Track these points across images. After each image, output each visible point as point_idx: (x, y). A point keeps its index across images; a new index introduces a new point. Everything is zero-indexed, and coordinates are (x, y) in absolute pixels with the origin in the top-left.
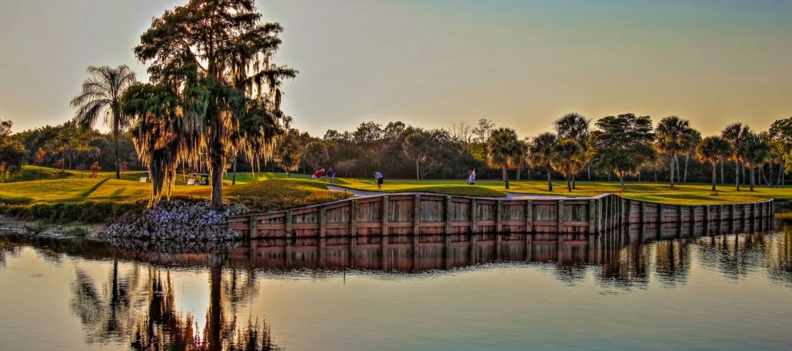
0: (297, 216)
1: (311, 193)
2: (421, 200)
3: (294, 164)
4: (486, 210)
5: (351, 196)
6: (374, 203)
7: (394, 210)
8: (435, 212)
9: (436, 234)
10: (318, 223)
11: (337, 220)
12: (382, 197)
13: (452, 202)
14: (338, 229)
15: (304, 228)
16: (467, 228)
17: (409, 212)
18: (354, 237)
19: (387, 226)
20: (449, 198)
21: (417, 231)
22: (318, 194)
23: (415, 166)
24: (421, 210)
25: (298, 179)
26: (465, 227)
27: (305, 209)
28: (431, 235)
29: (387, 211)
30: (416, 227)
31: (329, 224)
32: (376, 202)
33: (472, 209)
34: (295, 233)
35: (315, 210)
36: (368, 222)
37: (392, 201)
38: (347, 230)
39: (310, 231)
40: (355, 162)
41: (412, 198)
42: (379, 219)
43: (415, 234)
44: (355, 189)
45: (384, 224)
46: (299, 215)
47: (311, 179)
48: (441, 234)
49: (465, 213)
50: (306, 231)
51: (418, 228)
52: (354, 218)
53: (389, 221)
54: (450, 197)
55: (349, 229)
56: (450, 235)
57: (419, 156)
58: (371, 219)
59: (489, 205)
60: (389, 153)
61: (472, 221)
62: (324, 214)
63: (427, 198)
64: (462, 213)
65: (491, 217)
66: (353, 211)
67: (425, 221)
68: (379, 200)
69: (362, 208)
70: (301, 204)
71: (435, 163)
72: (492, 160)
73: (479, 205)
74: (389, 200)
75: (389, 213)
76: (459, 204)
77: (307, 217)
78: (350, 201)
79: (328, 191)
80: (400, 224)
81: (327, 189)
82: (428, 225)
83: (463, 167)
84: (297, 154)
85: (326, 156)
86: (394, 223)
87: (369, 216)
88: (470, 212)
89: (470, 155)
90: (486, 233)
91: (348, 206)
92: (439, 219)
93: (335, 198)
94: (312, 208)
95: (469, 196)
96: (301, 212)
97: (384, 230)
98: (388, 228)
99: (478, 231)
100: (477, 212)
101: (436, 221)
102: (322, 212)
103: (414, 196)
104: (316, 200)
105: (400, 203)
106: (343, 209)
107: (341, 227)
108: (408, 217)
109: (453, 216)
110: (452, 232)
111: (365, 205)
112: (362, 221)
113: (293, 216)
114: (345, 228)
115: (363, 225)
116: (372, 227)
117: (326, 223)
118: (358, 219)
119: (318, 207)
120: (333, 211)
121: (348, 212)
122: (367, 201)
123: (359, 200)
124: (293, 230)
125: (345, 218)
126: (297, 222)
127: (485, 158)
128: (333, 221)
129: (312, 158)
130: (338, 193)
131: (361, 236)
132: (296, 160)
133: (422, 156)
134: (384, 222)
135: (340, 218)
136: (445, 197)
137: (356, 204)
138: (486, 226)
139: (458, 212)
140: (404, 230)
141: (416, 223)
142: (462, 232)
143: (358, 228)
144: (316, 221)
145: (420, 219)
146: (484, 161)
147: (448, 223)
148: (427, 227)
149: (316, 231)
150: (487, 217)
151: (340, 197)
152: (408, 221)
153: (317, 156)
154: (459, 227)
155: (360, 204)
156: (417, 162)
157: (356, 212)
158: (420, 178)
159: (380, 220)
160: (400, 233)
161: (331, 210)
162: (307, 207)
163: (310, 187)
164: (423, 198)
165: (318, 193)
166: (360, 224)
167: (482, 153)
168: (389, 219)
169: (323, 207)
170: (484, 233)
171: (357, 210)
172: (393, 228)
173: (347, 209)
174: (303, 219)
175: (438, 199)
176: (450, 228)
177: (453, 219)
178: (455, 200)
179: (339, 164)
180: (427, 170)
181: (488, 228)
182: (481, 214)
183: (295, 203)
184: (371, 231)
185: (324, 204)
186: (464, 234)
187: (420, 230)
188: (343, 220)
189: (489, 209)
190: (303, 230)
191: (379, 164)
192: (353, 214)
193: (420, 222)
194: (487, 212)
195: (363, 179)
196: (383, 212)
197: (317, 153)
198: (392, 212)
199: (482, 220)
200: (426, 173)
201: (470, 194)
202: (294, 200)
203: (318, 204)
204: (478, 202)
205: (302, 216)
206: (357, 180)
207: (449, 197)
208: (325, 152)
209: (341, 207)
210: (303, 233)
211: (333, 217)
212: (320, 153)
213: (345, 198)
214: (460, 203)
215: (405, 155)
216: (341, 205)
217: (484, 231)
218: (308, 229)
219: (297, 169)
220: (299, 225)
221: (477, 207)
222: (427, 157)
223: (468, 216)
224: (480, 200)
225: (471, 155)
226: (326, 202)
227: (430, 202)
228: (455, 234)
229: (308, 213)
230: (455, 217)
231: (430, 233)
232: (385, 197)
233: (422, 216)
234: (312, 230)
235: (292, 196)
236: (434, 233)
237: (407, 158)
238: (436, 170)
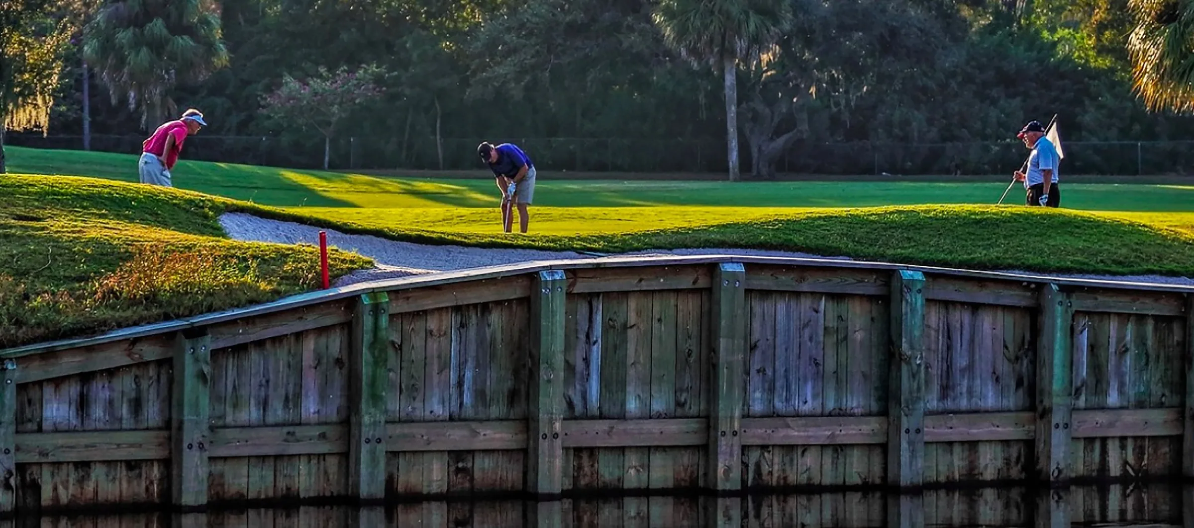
0: (48, 391)
1: (129, 257)
2: (748, 292)
3: (28, 92)
4: (1123, 352)
5: (352, 271)
6: (485, 308)
7: (596, 351)
8: (830, 365)
9: (841, 489)
10: (167, 425)
11: (277, 412)
12: (532, 276)
13: (929, 301)
14: (277, 457)
15: (85, 456)
16: (1014, 452)
17: (682, 361)
18: (371, 503)
19: (558, 442)
20: (913, 281)
21: (728, 470)
22: (163, 261)
23: (717, 99)
24: (753, 348)
25: (52, 178)
26: (1006, 443)
27: (89, 349)
28: (811, 490)
29: (559, 360)
30: (723, 444)
31: (229, 433)
32: (498, 303)
33: (1044, 340)
34: (36, 487)
35: (150, 352)
36: (451, 419)
37: (590, 297)
38: (332, 464)
39: (122, 472)
40: (379, 80)
41: (702, 283)
42: (513, 397)
43: (720, 486)
44: (378, 233)
45: (544, 429)
46: (58, 382)
47: (135, 176)
48: (865, 488)
49: (1004, 367)
50: (98, 473)
51: (737, 450)
52: (376, 399)
53: (571, 415)
54: (919, 276)
55: (346, 457)
56: (917, 491)
57: (740, 45)
58: (467, 399)
59: (1141, 318)
60: (573, 29)
61: (1046, 413)
62: (202, 376)
63: (786, 281)
64: (983, 367)
65: (1157, 390)
66: (366, 355)
67: (773, 415)
68: (515, 292)
69: (417, 341)
70: (67, 320)
71: (833, 81)
72: (1157, 67)
73: (1083, 321)
74: (570, 295)
75: (570, 368)
76: (967, 317)
77: (100, 391)
78: (352, 300)
79: (223, 242)
80: (631, 426)
81: (218, 232)
82: (795, 434)
83: (994, 102)
84: (41, 33)
85: (210, 48)
86: (602, 426)
87: (460, 384)
88: (1033, 362)
89: (1031, 39)
90: (1124, 480)
91: (342, 325)
92: (855, 402)
93: (263, 285)
94: (135, 341)
95: (1029, 268)
96: (68, 365)
97: (543, 467)
98: (566, 449)
99: (1080, 469)
100: (1071, 364)
101: (840, 414)
102: (190, 369)
103: (712, 267)
104: (152, 298)
105: (631, 310)
106: (310, 345)
107: (294, 449)
108: (677, 391)
109: (936, 387)
110: (932, 476)
111: (433, 323)
112: (418, 414)
113: (22, 388)
114: (322, 456)
115: (419, 437)
116: (477, 445)
117: (212, 428)
118: (394, 404)
119: (168, 337)
120: (254, 355)
121: (339, 362)
122: (447, 300)
123: (394, 292)
124: (21, 468)
125: (323, 397)
126: (46, 426)
127: (1121, 54)
128: (252, 413)
129: (131, 58)
130: (282, 256)
131: (416, 499)
132: (41, 72)
133: (758, 42)
134: (543, 416)
135: (293, 400)
136: (888, 275)
137: (384, 321)
138: (1123, 439)
139: (961, 361)
140: (657, 460)
141: (723, 426)
142: (989, 475)
143: (394, 454)
144: (152, 413)
145: (746, 403)
146: (1112, 70)
147: (905, 423)
148: (789, 448)
149: (156, 472)
150: (1131, 392)
151: (293, 281)
152: (678, 411)
153: (157, 47)
154: (972, 445)
155: (402, 315)
156: (730, 79)
157: (379, 361)
158: (747, 171)
159: (518, 410)
160: (632, 478)
161: (240, 349)
162: (101, 338)
163: (122, 225)
164: (764, 281)
165: (169, 254)
166: (406, 429)
167: (1101, 28)
168: (570, 405)
169: (196, 332)
170: (1115, 480)
171: (391, 352)
172: (592, 451)
173: (335, 344)
174: (83, 404)
175: (850, 285)
176: (920, 447)
177: (933, 403)
178: (949, 292)
179: (284, 92)
180: (787, 124)
181: (1140, 452)
182: (1097, 369)
183: (33, 310)
184: (467, 472)
185: (197, 320)
186: (1002, 484)
187: (745, 465)
188: (310, 407)
189: (1141, 341)
190: (84, 466)
191: (516, 92)
192: (366, 371)
193: (746, 416)
194: (1128, 359)
195: (423, 177)
196: (536, 364)
197: (157, 26)
198: (587, 360)
199: (1103, 408)
200: (781, 141)
201: (1033, 259)
202: (26, 297)
203: (167, 318)
204: (1079, 303)
205: (73, 390)
206: (391, 184)
207: (911, 274)
208: (205, 22)
209: (299, 336)
210: (81, 481)
211: (251, 389)
212: (179, 28)
213: (323, 282)
214: (975, 307)
215: (658, 38)
216: (297, 326)
217: (1115, 469)
218: (108, 463)
219: (44, 120)
220: (60, 440)
221: (1072, 332)
222: (785, 44)
223: (1019, 384)
224: (1094, 290)
225: (1038, 32)
226: (210, 309)
227: (806, 303)
228: (950, 486)
229: (111, 373)
230: (946, 390)
231: (803, 479)
232: (546, 276)
233: (755, 379)
234: (132, 465)
235: (20, 274)
236: (828, 480)
237: (673, 56)
238: (835, 122)
